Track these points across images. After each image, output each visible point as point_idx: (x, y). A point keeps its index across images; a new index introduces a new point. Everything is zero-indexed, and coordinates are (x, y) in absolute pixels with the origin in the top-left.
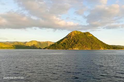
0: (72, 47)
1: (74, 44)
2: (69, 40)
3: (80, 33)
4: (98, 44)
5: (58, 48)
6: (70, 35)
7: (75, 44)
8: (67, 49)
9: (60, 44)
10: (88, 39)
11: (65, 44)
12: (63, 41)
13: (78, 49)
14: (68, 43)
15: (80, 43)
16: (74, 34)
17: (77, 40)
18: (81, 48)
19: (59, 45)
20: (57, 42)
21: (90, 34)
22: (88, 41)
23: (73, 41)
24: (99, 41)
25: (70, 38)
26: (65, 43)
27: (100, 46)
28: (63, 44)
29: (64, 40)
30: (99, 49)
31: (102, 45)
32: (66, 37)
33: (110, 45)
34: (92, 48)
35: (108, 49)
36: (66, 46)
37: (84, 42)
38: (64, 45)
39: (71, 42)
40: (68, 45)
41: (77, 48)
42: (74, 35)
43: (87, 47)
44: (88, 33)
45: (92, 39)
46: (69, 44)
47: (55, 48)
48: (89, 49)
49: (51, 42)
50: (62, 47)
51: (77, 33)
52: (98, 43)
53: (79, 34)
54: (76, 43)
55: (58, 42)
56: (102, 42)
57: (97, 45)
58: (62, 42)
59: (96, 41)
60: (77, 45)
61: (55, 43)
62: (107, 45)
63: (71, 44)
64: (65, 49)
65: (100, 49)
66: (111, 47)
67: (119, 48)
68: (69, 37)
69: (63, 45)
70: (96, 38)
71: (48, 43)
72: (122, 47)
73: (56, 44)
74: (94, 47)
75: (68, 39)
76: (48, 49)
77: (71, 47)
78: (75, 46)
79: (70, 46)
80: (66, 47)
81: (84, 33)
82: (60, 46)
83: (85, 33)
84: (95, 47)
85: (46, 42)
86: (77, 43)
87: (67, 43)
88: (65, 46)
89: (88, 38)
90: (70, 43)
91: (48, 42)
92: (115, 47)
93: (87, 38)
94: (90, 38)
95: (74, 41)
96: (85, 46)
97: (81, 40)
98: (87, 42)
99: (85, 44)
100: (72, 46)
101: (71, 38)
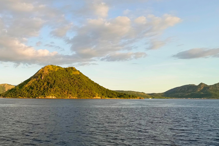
0: (44, 94)
1: (47, 89)
2: (38, 81)
3: (58, 69)
4: (91, 89)
5: (20, 95)
6: (42, 72)
7: (50, 89)
8: (35, 97)
9: (24, 88)
10: (72, 79)
11: (33, 88)
12: (29, 83)
13: (54, 97)
14: (37, 87)
15: (57, 87)
16: (49, 70)
17: (53, 82)
18: (59, 95)
19: (22, 90)
20: (19, 85)
21: (76, 70)
22: (72, 83)
23: (45, 84)
24: (92, 82)
25: (41, 77)
26: (32, 86)
27: (95, 92)
28: (28, 89)
29: (31, 82)
30: (92, 97)
31: (98, 91)
32: (35, 77)
33: (113, 91)
34: (79, 96)
35: (108, 97)
36: (35, 92)
37: (65, 85)
38: (31, 90)
39: (43, 84)
40: (37, 89)
41: (52, 96)
42: (47, 72)
43: (71, 94)
44: (72, 68)
45: (79, 79)
46: (39, 89)
47: (16, 95)
48: (74, 98)
49: (9, 85)
50: (27, 93)
51: (52, 69)
52: (90, 86)
53: (56, 70)
54: (51, 87)
55: (21, 86)
56: (98, 85)
57: (88, 91)
58: (27, 86)
59: (86, 82)
60: (52, 91)
61: (16, 86)
62: (108, 90)
63: (42, 89)
64: (33, 97)
65: (94, 98)
66: (114, 93)
67: (129, 97)
68: (39, 77)
69: (28, 91)
70: (86, 77)
71: (5, 88)
72: (135, 93)
73: (18, 88)
74: (82, 94)
75: (38, 79)
76: (4, 97)
77: (42, 94)
78: (49, 91)
79: (41, 92)
80: (34, 94)
81: (64, 68)
82: (24, 91)
83: (66, 70)
84: (84, 94)
85: (2, 84)
86: (53, 87)
87: (35, 88)
88: (32, 92)
89: (72, 77)
90: (41, 87)
91: (4, 85)
92: (121, 95)
93: (70, 77)
94: (75, 78)
95: (48, 83)
96: (66, 92)
97: (59, 82)
98: (70, 85)
99: (66, 88)
100: (45, 92)
101: (43, 78)
